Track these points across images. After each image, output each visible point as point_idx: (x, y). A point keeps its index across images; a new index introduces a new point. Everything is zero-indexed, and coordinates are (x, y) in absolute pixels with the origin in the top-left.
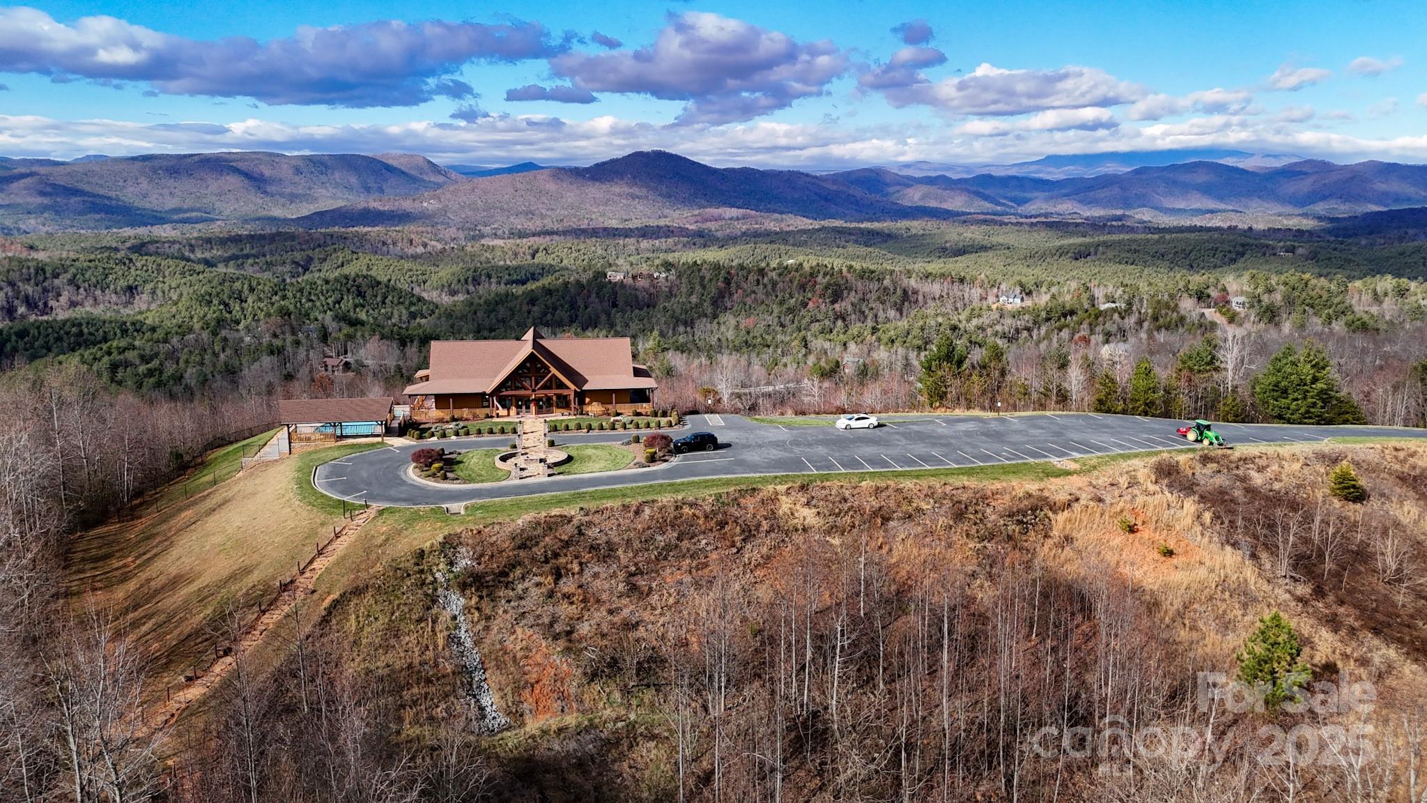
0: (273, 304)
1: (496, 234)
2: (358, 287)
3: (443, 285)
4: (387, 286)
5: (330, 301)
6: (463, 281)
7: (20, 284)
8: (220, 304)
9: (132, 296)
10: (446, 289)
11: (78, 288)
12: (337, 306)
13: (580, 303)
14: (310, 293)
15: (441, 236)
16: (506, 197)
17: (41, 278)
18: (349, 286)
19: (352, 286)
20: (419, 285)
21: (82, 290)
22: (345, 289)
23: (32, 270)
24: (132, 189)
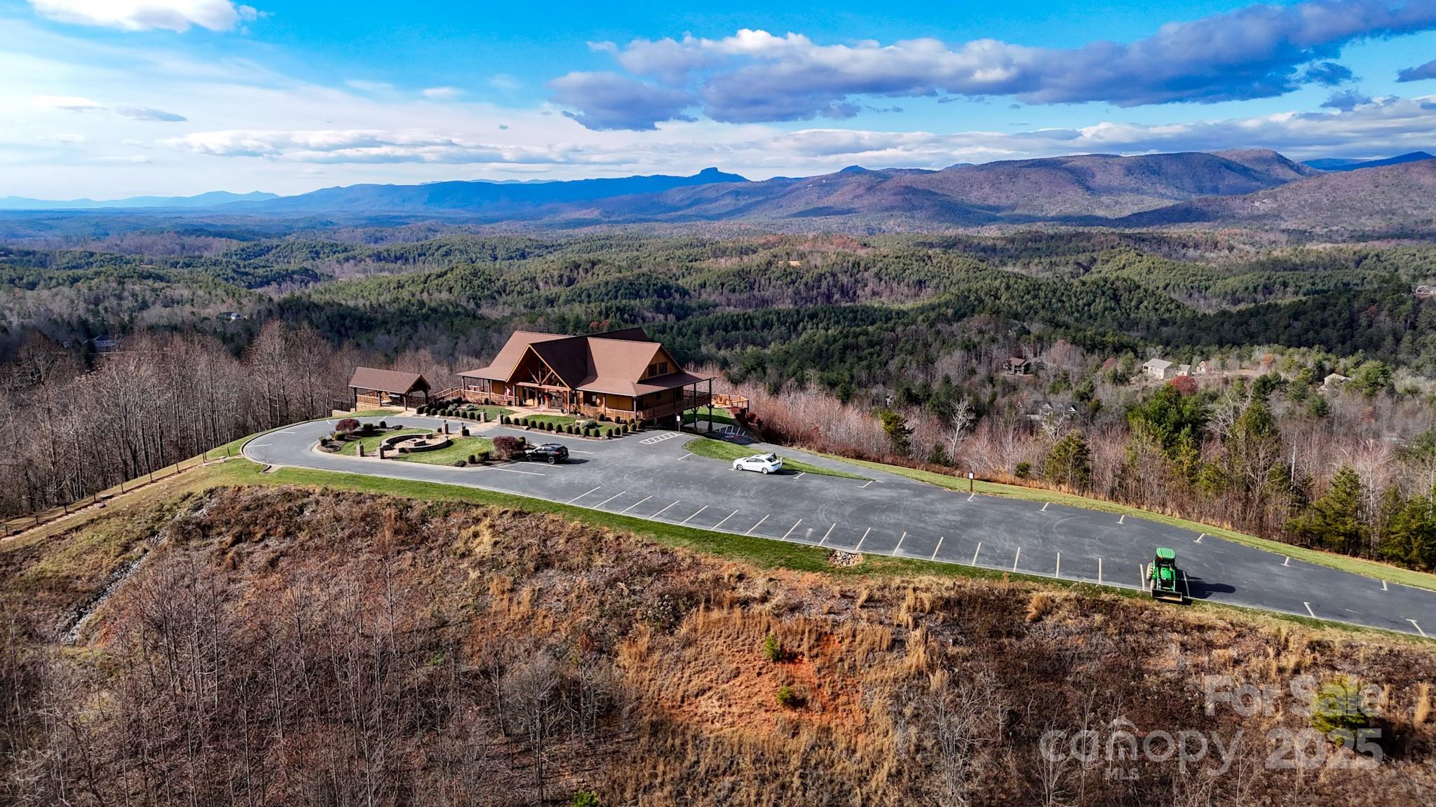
0: (1022, 302)
1: (1330, 237)
2: (1116, 290)
3: (1226, 293)
4: (1146, 291)
5: (1081, 302)
6: (1251, 289)
7: (839, 275)
8: (976, 299)
9: (920, 289)
10: (1229, 297)
11: (881, 280)
12: (1086, 308)
13: (1363, 321)
14: (1063, 294)
15: (1257, 238)
16: (1362, 194)
17: (855, 271)
18: (1106, 289)
19: (1109, 289)
20: (1200, 292)
21: (883, 282)
22: (1100, 292)
23: (850, 264)
24: (976, 193)
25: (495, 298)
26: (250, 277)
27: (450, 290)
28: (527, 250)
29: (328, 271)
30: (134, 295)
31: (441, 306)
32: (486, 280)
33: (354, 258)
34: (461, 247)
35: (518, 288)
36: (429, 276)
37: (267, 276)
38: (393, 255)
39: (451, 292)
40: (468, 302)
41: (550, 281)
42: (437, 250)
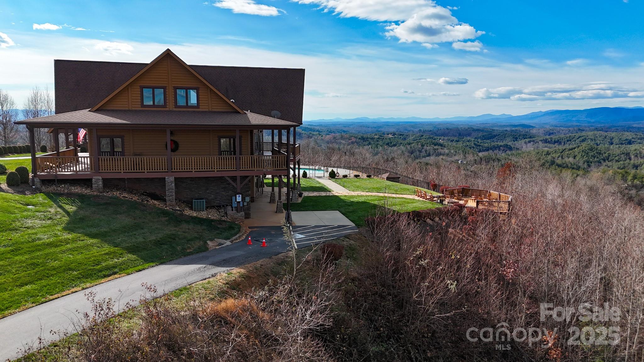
25: (600, 163)
26: (481, 147)
27: (575, 157)
28: (633, 140)
29: (519, 147)
30: (426, 151)
31: (564, 164)
32: (597, 153)
33: (533, 141)
34: (592, 137)
35: (617, 158)
36: (565, 149)
37: (488, 147)
38: (553, 140)
39: (575, 158)
40: (584, 163)
41: (639, 156)
42: (578, 139)
